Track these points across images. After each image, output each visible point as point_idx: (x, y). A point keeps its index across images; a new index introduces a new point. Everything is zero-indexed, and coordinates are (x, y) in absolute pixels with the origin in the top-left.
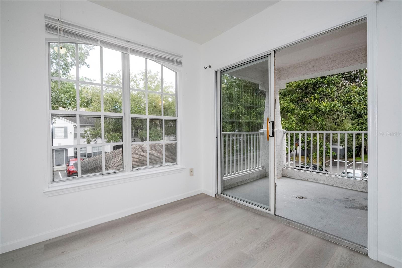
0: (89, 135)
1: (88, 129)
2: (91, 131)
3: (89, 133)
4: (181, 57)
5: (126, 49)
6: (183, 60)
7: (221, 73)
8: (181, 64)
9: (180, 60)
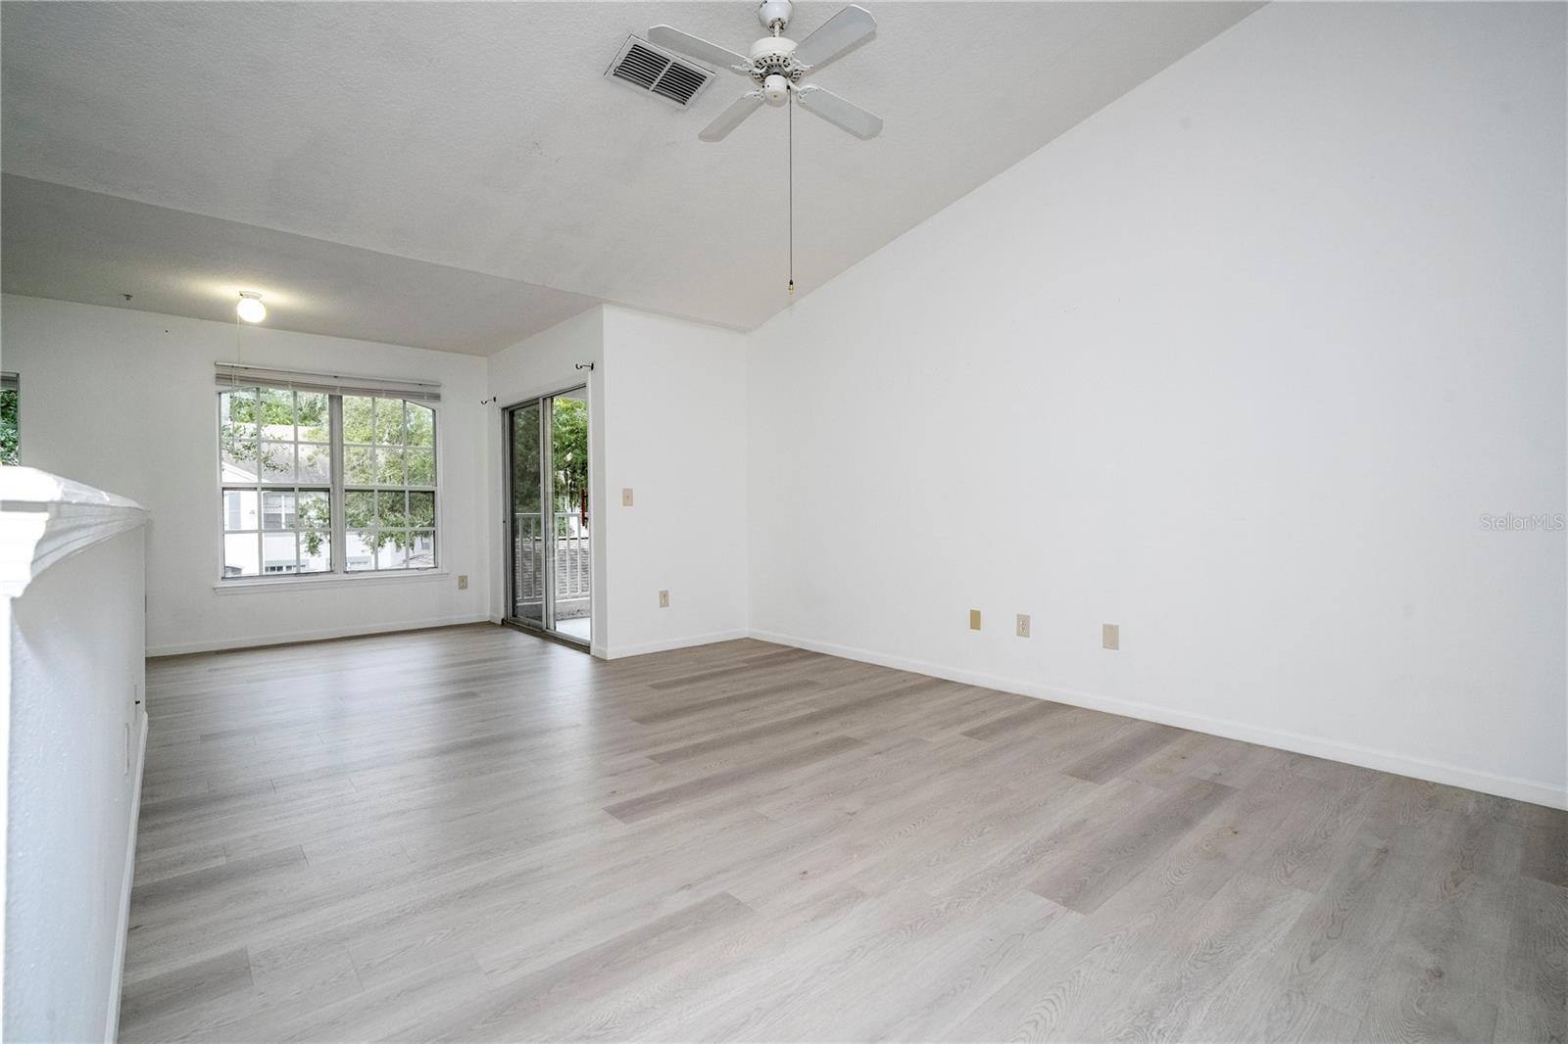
0: (315, 522)
1: (310, 503)
2: (319, 508)
3: (313, 513)
4: (439, 386)
5: (334, 388)
6: (443, 392)
7: (512, 414)
8: (437, 397)
9: (436, 391)
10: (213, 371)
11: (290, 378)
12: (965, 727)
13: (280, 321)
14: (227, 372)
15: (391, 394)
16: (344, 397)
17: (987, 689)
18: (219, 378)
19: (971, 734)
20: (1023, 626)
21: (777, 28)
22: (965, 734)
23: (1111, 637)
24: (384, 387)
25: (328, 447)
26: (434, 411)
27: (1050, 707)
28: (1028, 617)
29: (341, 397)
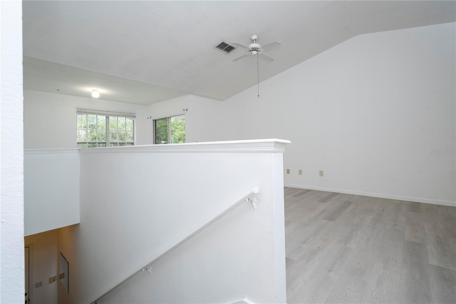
4: (135, 114)
5: (108, 115)
6: (136, 115)
7: (156, 121)
8: (135, 117)
9: (134, 115)
10: (76, 110)
11: (96, 112)
12: (293, 195)
13: (103, 98)
14: (80, 110)
15: (123, 116)
16: (110, 117)
17: (292, 188)
18: (77, 112)
19: (294, 196)
20: (300, 172)
21: (255, 40)
22: (292, 196)
23: (321, 173)
24: (121, 114)
25: (105, 131)
26: (133, 120)
27: (308, 191)
28: (301, 170)
29: (109, 117)
